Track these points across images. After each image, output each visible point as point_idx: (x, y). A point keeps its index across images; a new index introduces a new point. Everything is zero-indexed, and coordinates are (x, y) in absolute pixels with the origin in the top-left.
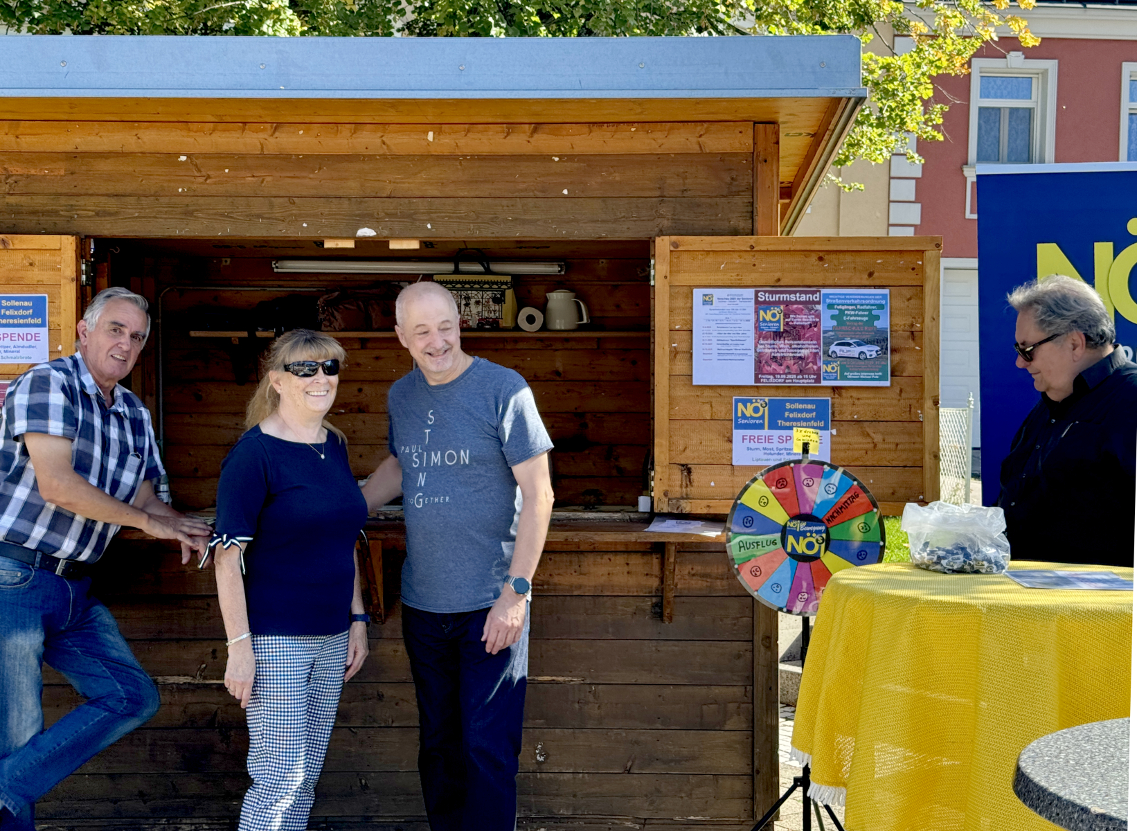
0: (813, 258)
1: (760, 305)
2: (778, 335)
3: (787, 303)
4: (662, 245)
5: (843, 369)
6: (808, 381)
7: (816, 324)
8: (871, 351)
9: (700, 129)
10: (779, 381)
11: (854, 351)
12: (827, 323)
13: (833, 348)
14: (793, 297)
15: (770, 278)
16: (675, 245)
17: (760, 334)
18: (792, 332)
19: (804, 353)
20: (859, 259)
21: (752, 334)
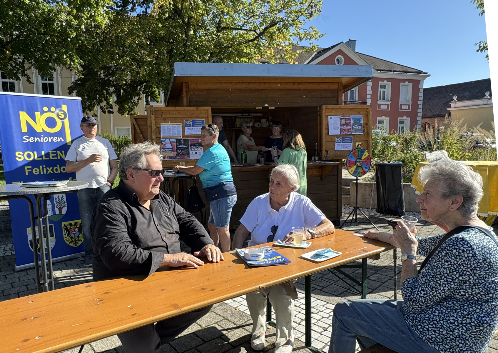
0: (349, 110)
1: (341, 119)
2: (344, 125)
3: (345, 118)
4: (324, 107)
5: (355, 131)
6: (349, 133)
7: (350, 122)
8: (360, 127)
9: (329, 84)
10: (344, 134)
11: (357, 127)
12: (352, 122)
13: (354, 127)
14: (346, 117)
15: (342, 114)
16: (326, 107)
17: (341, 125)
18: (346, 124)
19: (349, 128)
20: (357, 110)
21: (339, 125)
